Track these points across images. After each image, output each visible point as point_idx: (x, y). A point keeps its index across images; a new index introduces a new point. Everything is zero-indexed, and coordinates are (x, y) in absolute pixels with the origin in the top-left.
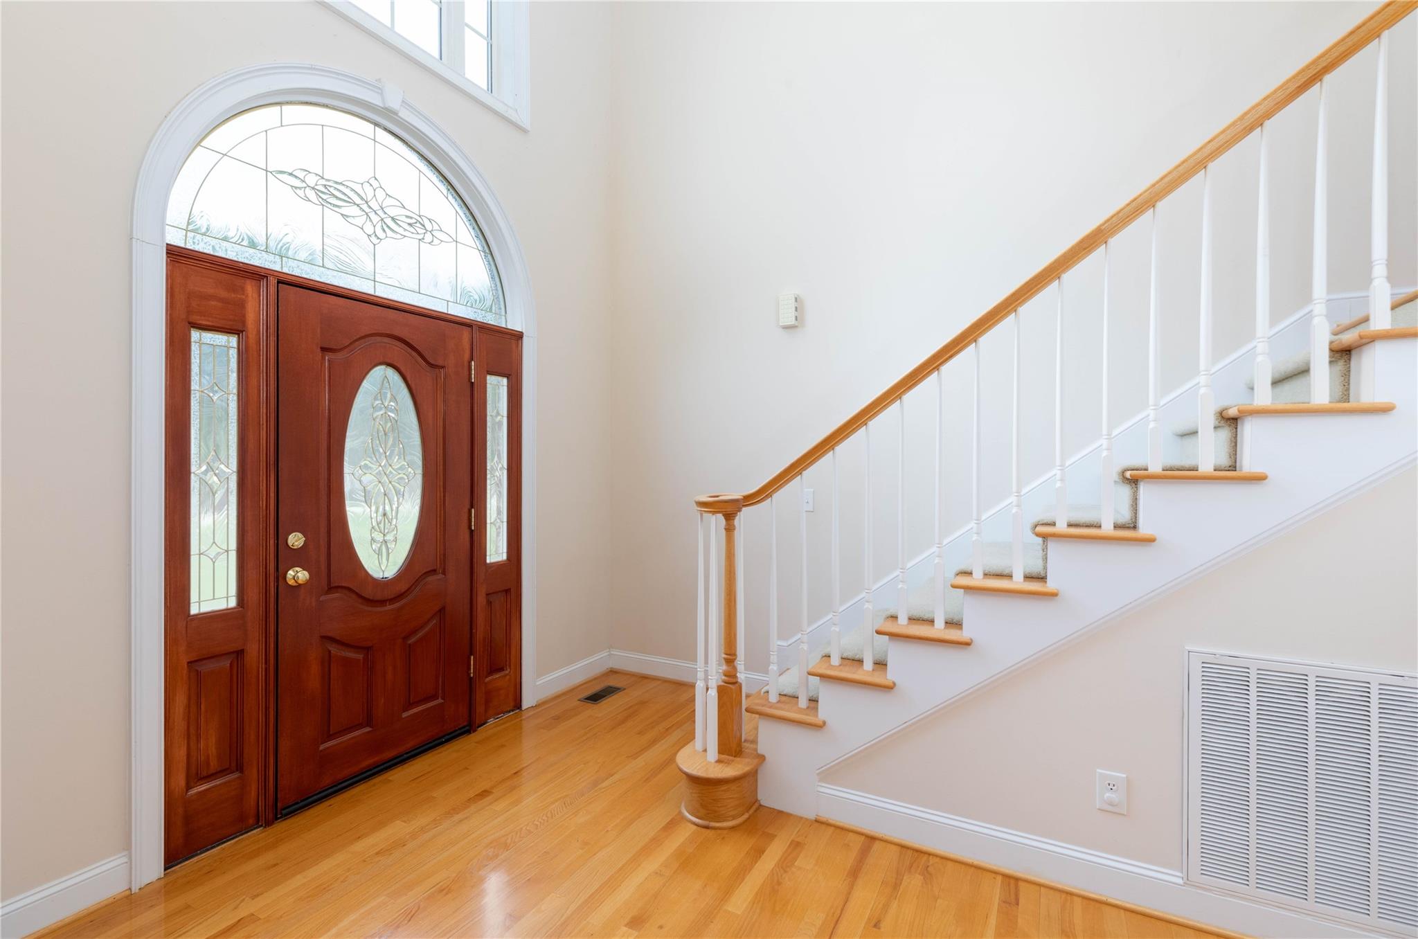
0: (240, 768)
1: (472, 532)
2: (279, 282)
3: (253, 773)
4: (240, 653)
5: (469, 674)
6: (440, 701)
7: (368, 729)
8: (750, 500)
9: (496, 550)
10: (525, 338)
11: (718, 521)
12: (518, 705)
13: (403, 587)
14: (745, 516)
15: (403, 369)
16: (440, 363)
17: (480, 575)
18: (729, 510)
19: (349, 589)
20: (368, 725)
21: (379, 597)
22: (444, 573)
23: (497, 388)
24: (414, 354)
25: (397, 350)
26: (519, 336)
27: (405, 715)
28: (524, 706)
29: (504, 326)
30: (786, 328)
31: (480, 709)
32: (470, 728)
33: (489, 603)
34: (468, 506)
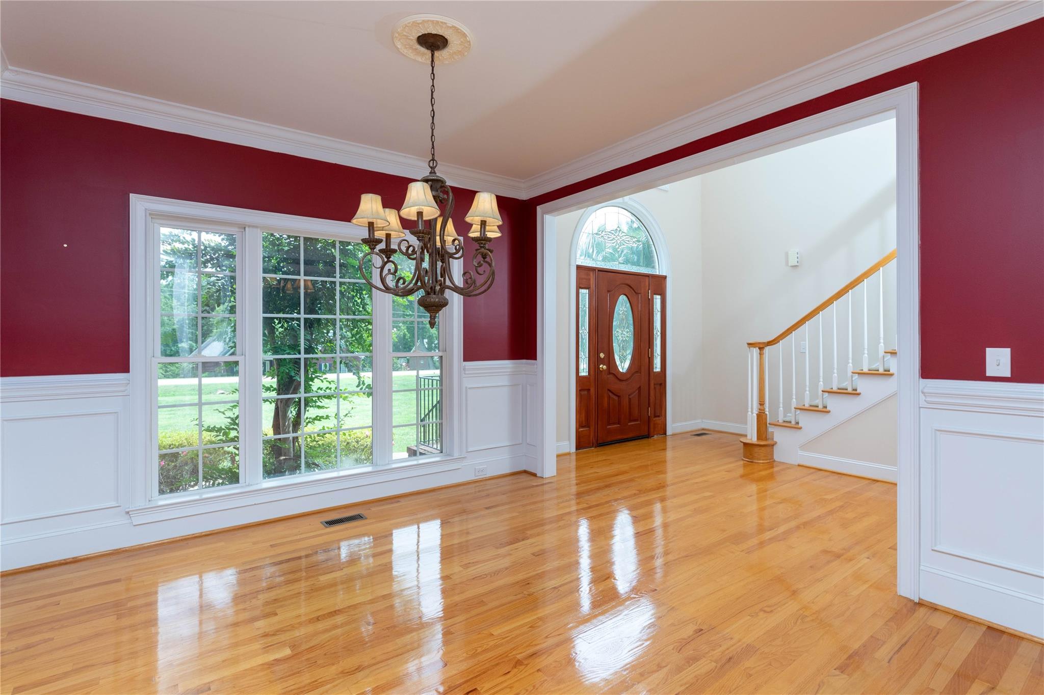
0: (589, 427)
1: (649, 358)
2: (598, 271)
3: (592, 428)
4: (589, 390)
5: (648, 415)
6: (639, 422)
7: (618, 425)
8: (770, 343)
9: (657, 367)
10: (667, 278)
11: (755, 351)
12: (665, 433)
13: (628, 376)
14: (767, 350)
15: (628, 296)
16: (639, 292)
17: (652, 374)
18: (761, 347)
19: (614, 375)
20: (618, 424)
21: (622, 379)
22: (640, 373)
23: (657, 299)
24: (632, 290)
25: (627, 290)
26: (665, 277)
27: (629, 424)
28: (668, 434)
29: (658, 274)
30: (792, 266)
31: (652, 430)
32: (648, 436)
33: (655, 388)
34: (648, 348)
